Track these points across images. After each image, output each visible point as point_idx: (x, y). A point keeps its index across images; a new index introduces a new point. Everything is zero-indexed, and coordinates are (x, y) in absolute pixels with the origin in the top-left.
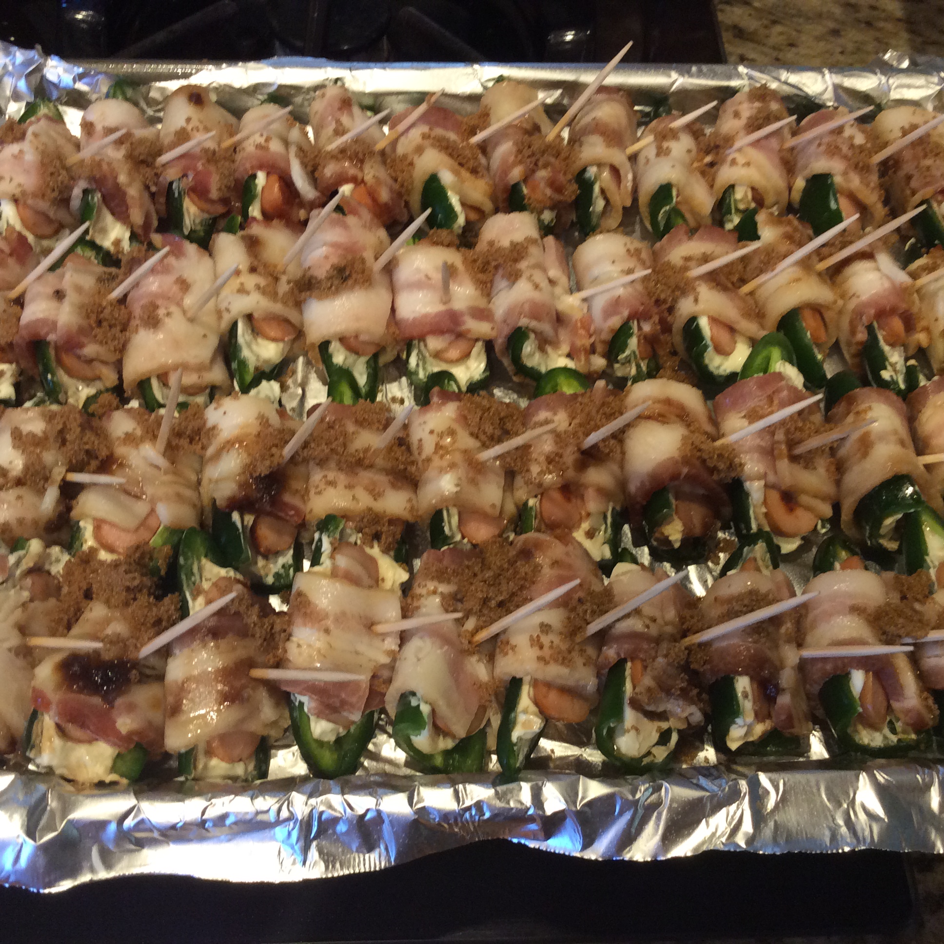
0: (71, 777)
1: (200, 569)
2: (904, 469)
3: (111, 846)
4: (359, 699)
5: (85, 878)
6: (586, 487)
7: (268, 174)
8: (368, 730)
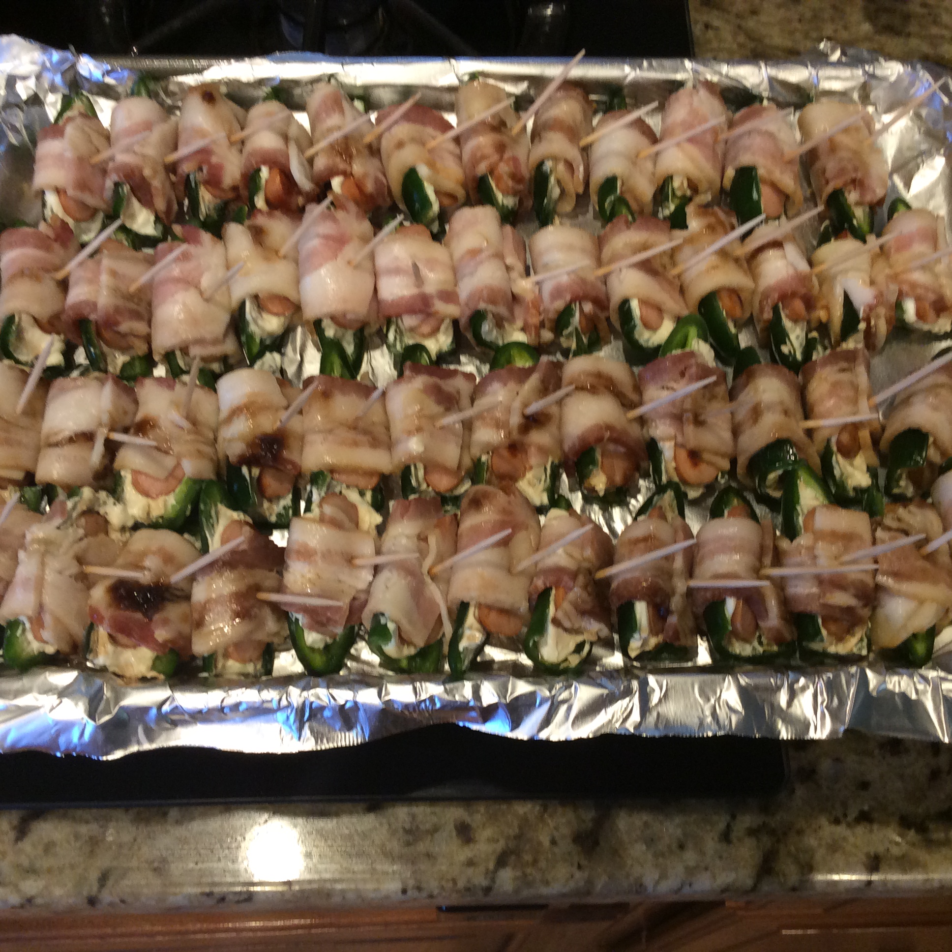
0: (120, 673)
1: (217, 513)
2: (785, 435)
3: (153, 725)
4: (342, 618)
5: (134, 749)
6: (530, 446)
7: (270, 169)
8: (351, 638)
